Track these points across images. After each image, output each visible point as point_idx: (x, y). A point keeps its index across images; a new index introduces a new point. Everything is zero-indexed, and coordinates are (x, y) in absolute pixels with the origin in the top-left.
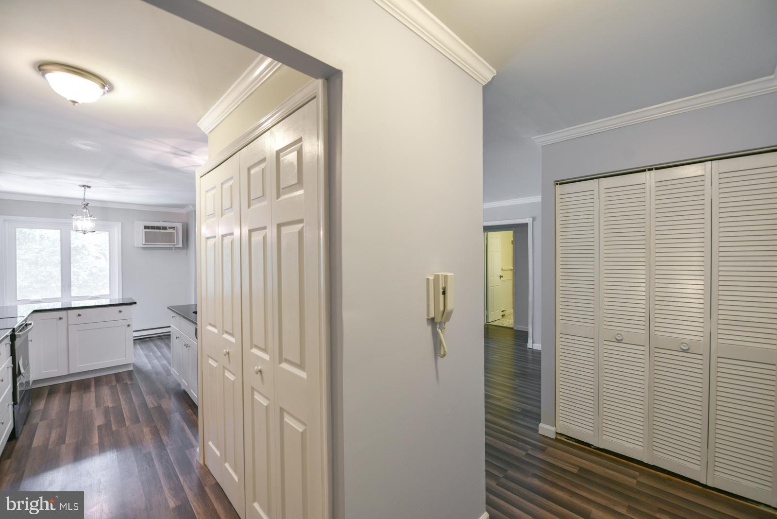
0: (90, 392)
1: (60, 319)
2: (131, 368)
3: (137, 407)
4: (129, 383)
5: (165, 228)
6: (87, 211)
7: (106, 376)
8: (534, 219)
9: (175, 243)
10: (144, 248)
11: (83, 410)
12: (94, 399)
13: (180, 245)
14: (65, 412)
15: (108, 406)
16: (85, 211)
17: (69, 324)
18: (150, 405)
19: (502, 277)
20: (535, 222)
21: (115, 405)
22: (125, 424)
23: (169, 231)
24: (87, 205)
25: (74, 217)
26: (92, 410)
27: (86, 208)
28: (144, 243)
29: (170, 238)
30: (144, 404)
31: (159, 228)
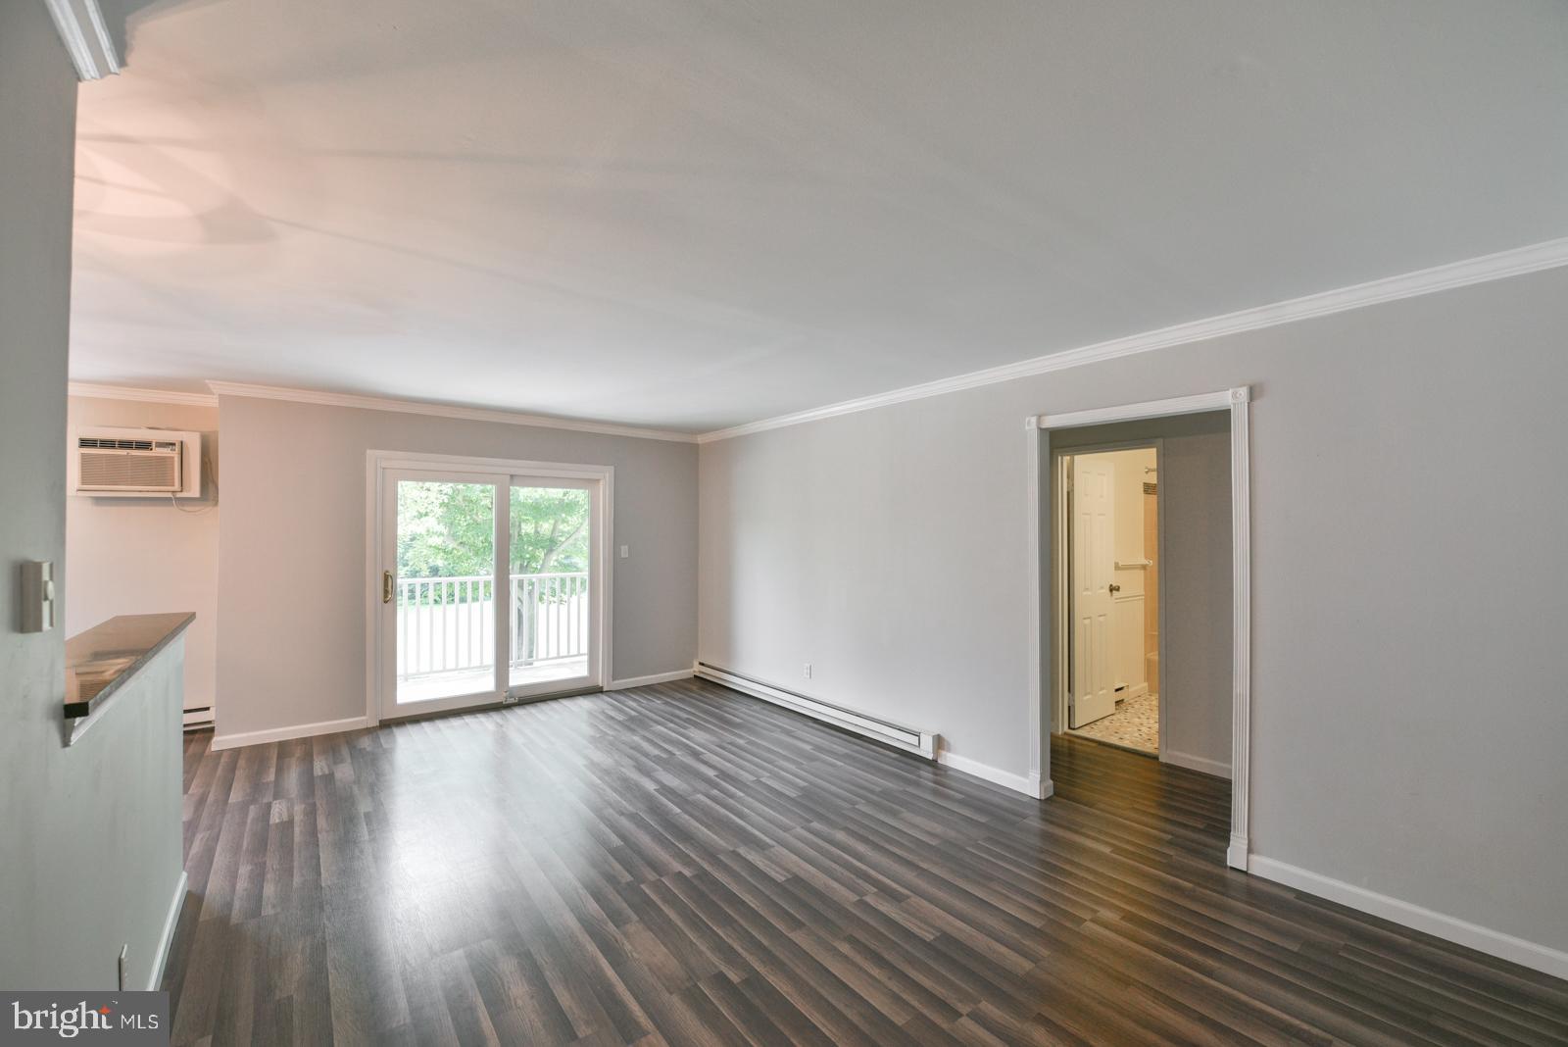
5: (145, 445)
8: (1253, 394)
9: (178, 487)
13: (194, 490)
19: (1118, 589)
20: (1256, 403)
23: (157, 452)
28: (78, 484)
29: (158, 472)
31: (126, 445)
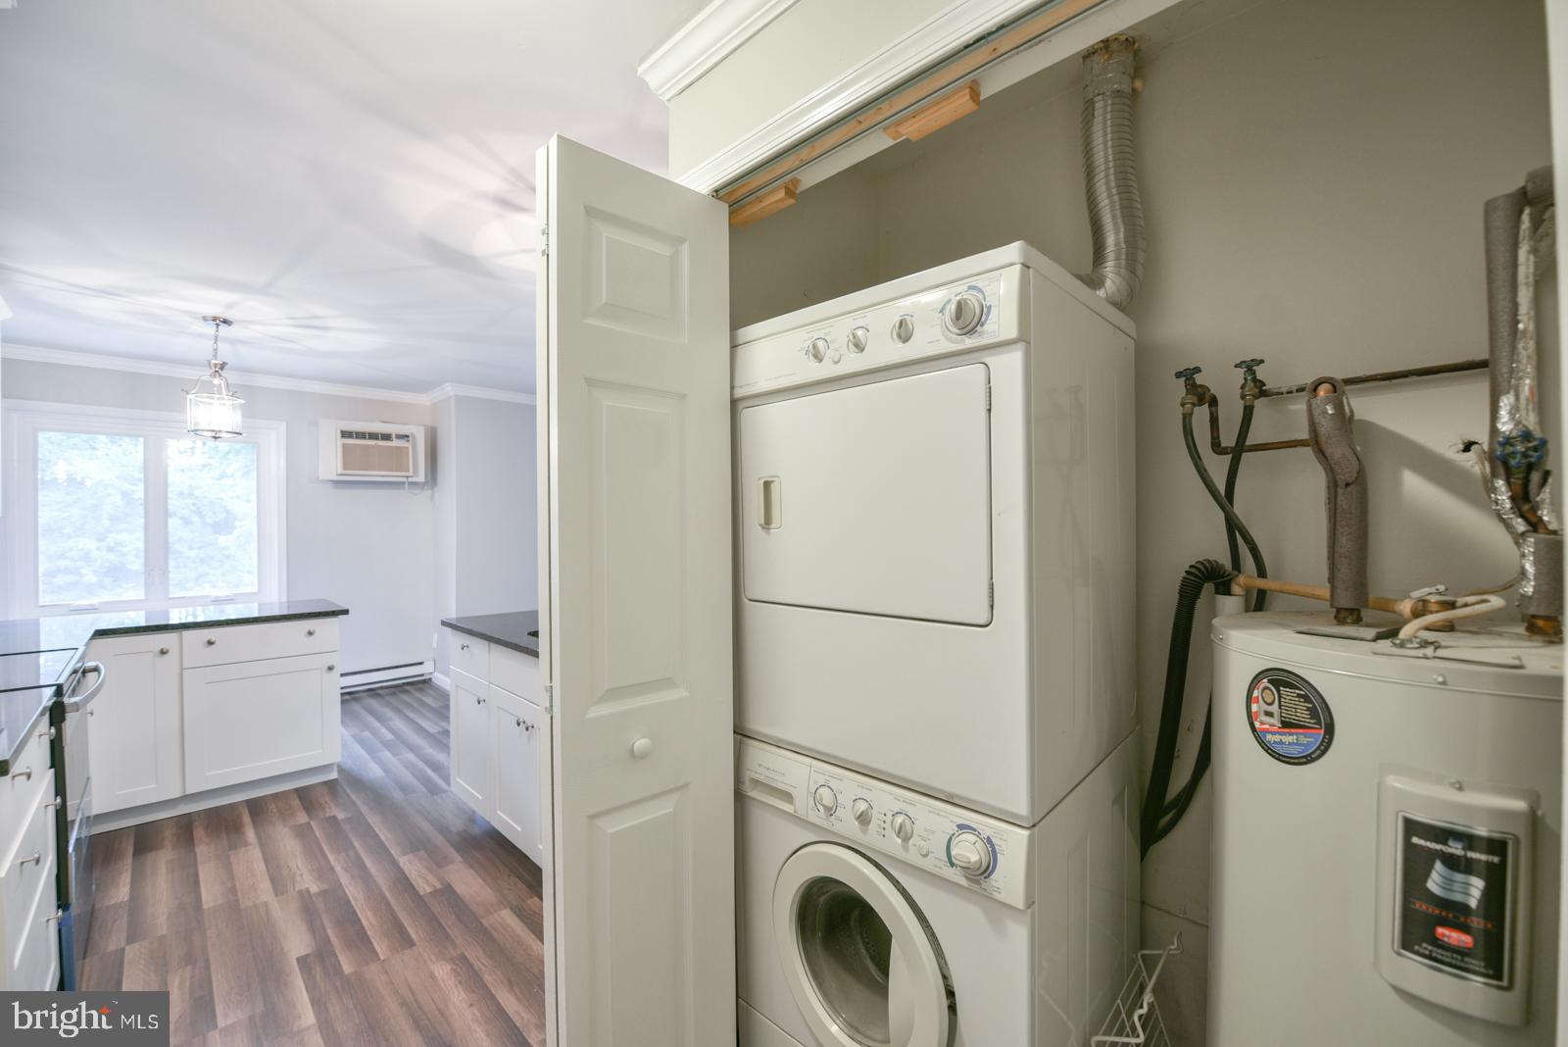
0: (246, 844)
1: (163, 652)
2: (334, 775)
3: (388, 894)
4: (341, 816)
5: (387, 437)
6: (222, 382)
7: (276, 796)
9: (410, 473)
10: (337, 484)
11: (242, 907)
12: (262, 866)
13: (421, 478)
14: (191, 909)
15: (308, 890)
16: (216, 381)
17: (184, 667)
18: (424, 888)
21: (327, 887)
22: (374, 951)
23: (396, 443)
24: (223, 366)
25: (189, 396)
26: (266, 904)
27: (220, 376)
28: (340, 470)
29: (397, 459)
30: (403, 883)
31: (373, 436)
